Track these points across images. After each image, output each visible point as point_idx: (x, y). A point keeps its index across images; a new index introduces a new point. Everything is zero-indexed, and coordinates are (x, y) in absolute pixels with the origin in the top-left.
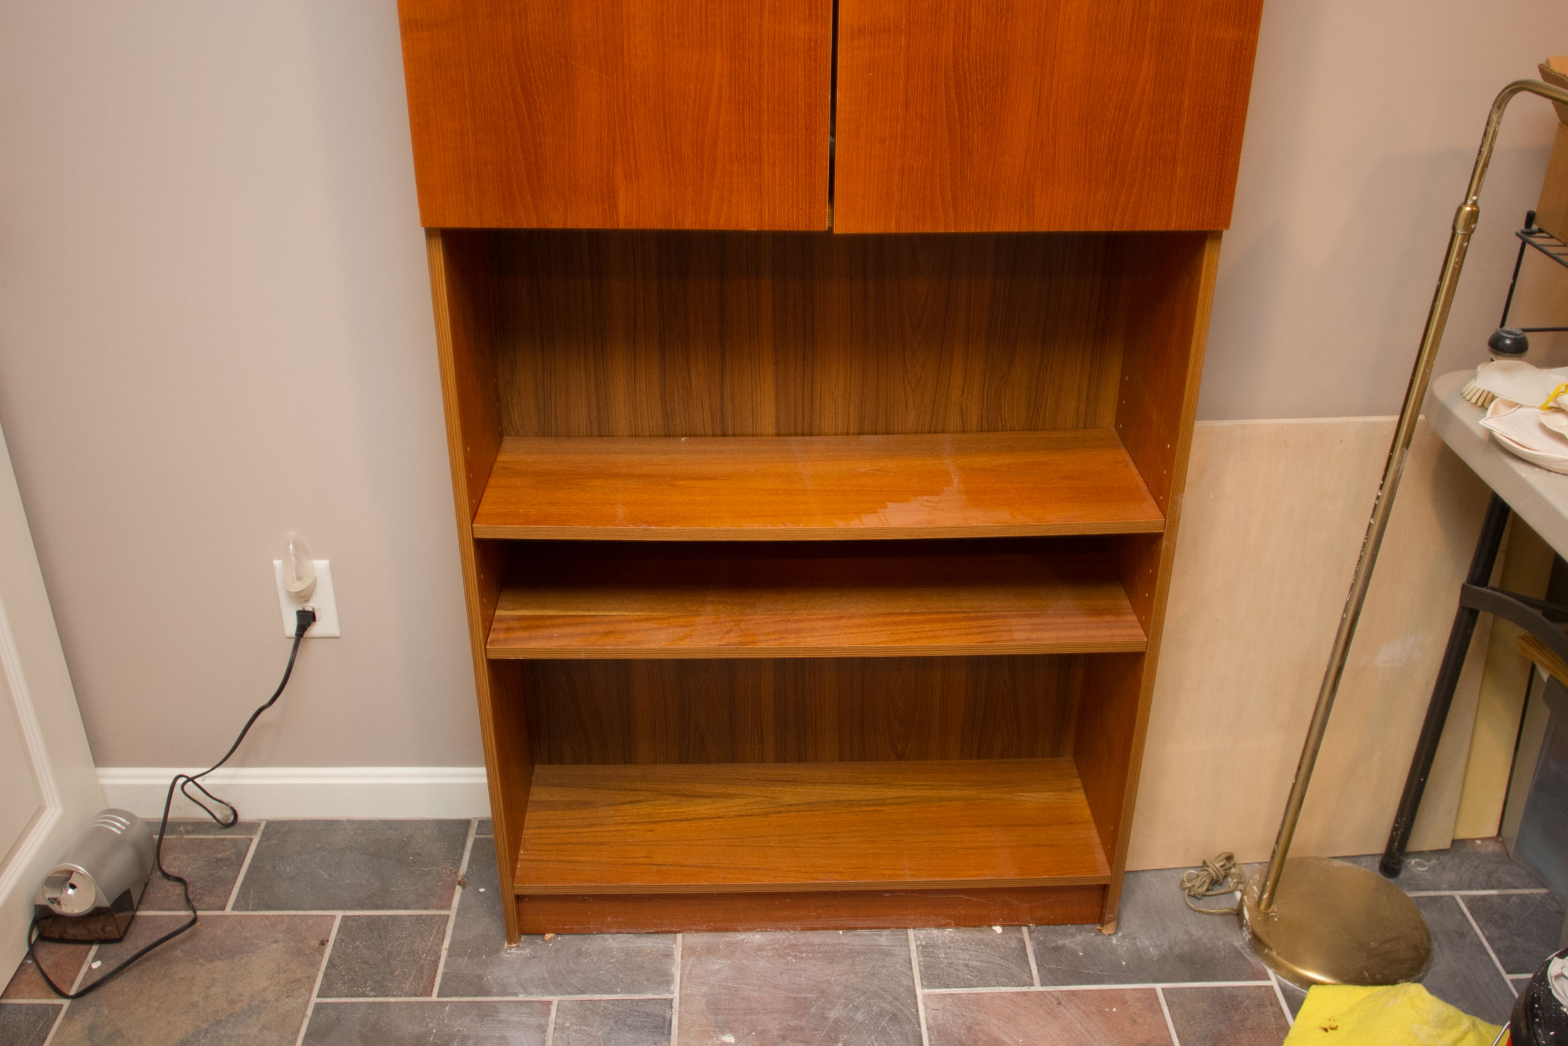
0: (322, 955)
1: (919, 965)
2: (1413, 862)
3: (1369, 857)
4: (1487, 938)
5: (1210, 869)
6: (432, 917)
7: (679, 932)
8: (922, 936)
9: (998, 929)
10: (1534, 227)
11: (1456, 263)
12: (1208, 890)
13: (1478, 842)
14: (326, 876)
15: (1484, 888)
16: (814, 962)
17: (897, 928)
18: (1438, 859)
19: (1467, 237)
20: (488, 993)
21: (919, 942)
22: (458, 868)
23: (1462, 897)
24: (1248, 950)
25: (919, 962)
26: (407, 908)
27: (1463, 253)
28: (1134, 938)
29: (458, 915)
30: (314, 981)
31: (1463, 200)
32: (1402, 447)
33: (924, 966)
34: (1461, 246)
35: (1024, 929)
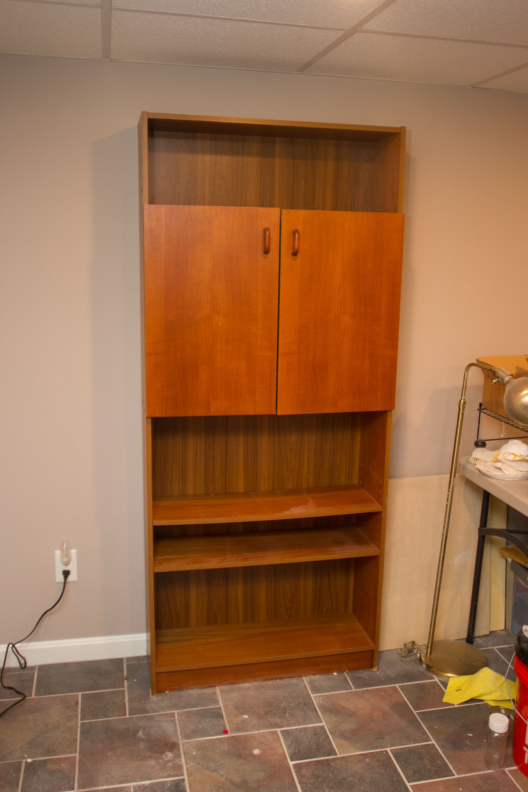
0: (78, 707)
1: (310, 688)
2: (477, 640)
3: (462, 640)
4: (507, 660)
5: (407, 646)
6: (118, 691)
7: (217, 686)
8: (308, 679)
9: (335, 674)
10: (482, 408)
11: (461, 417)
12: (407, 654)
13: (499, 631)
14: (70, 682)
15: (503, 645)
16: (271, 690)
17: (298, 677)
18: (486, 638)
19: (463, 409)
20: (149, 712)
21: (307, 681)
22: (123, 674)
23: (496, 649)
24: (425, 671)
25: (309, 687)
26: (106, 689)
27: (463, 414)
28: (385, 672)
29: (128, 689)
30: (78, 716)
31: (461, 399)
32: (453, 477)
33: (311, 688)
34: (462, 412)
35: (345, 673)
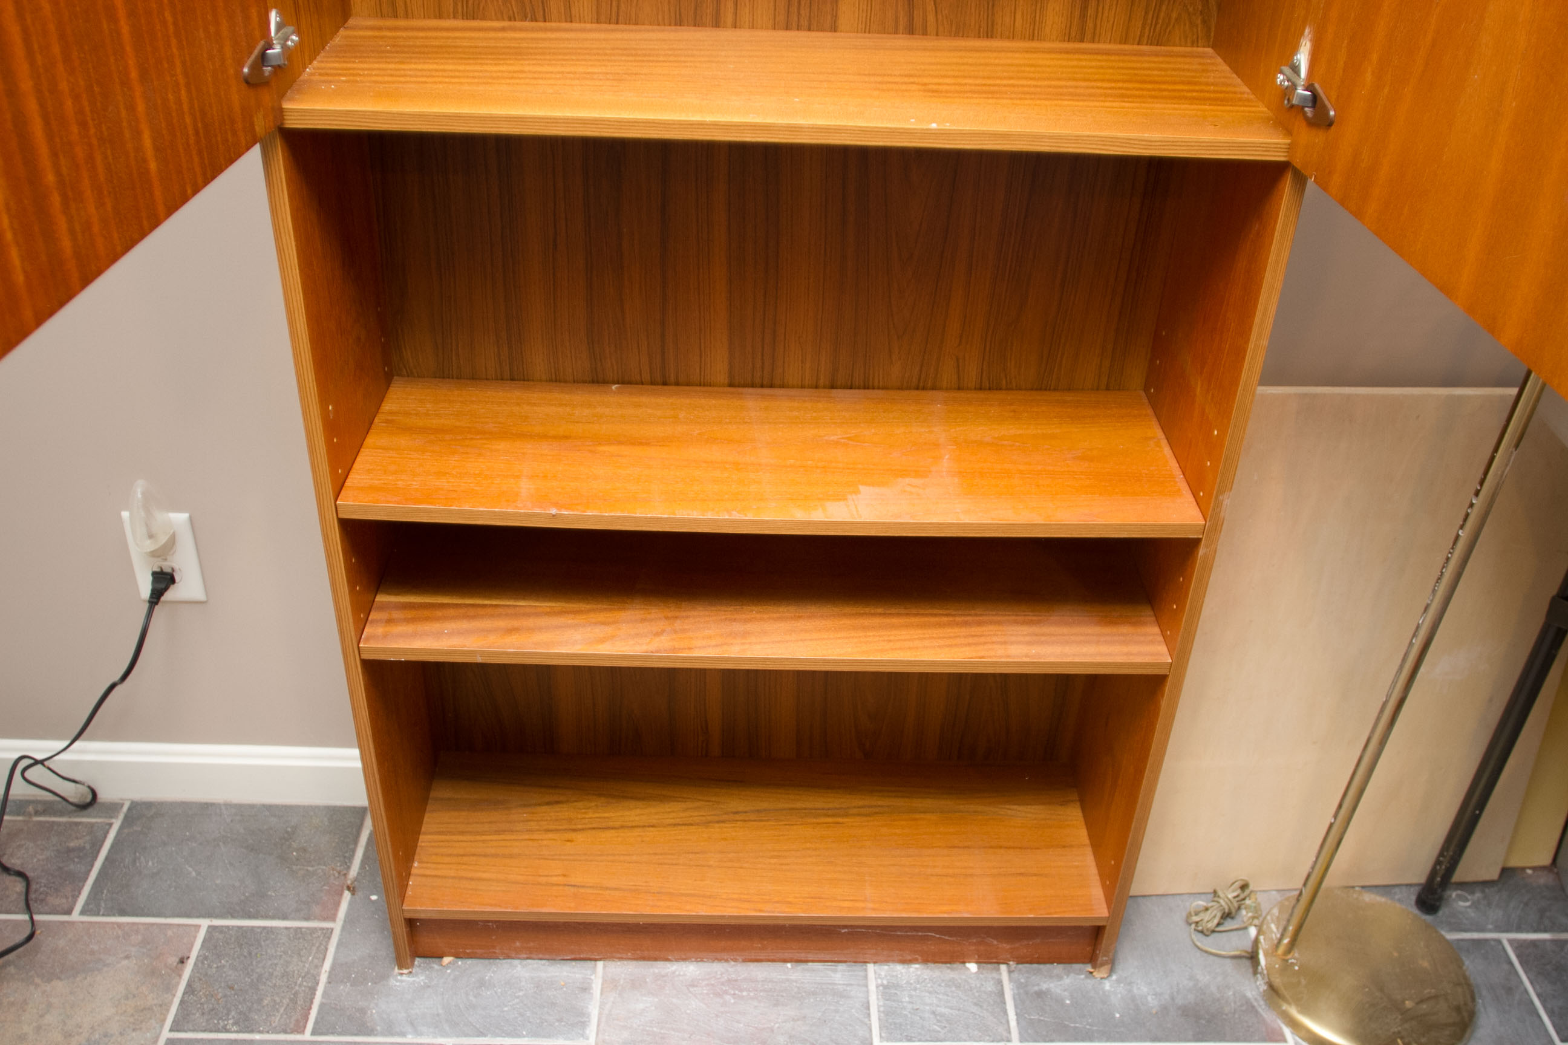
0: (180, 976)
1: (879, 1011)
2: (1454, 895)
3: (1404, 888)
4: (1539, 996)
5: (1222, 901)
6: (313, 930)
7: (600, 959)
8: (883, 974)
9: (973, 967)
12: (1219, 924)
13: (1529, 872)
14: (194, 874)
15: (1536, 931)
16: (755, 1003)
17: (855, 962)
18: (1483, 892)
20: (371, 1032)
21: (879, 981)
22: (349, 868)
23: (1511, 941)
24: (1262, 1003)
25: (879, 1006)
26: (285, 917)
28: (1130, 983)
29: (343, 928)
30: (168, 1011)
33: (883, 1012)
35: (1003, 967)
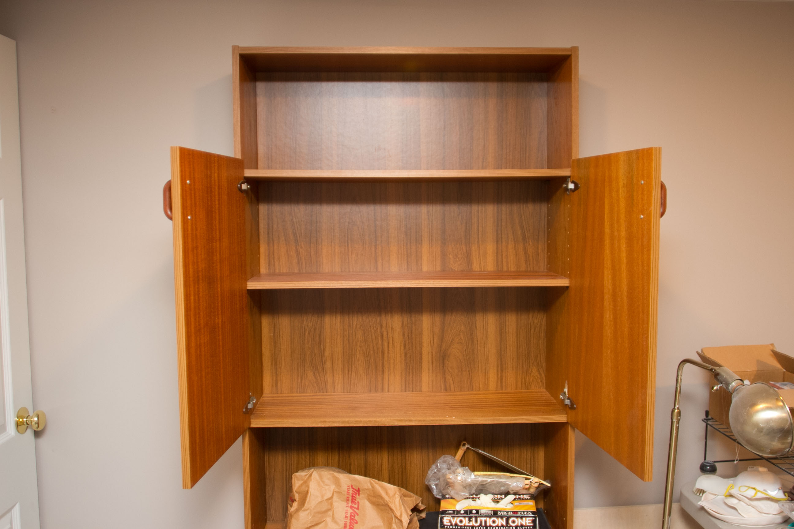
10: (710, 417)
11: (675, 434)
19: (678, 422)
31: (673, 407)
32: (668, 516)
34: (676, 426)
